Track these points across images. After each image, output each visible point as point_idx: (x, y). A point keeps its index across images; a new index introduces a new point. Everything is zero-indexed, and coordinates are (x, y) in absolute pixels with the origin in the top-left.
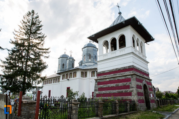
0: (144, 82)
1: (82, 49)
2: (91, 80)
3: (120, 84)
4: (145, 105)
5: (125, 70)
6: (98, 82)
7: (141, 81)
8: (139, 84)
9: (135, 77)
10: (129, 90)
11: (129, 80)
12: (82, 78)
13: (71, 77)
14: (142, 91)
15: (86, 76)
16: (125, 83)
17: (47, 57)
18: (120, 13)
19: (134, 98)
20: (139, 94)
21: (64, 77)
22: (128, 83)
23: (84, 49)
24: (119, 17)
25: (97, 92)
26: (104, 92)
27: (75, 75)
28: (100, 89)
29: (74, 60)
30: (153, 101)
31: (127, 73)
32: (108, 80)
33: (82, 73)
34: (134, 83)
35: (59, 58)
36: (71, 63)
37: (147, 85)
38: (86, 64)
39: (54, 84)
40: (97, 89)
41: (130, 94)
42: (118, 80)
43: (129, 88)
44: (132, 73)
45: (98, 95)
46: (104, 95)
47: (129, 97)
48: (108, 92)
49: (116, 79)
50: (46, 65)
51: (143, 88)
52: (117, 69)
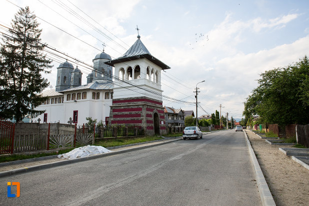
0: (155, 111)
1: (93, 60)
2: (104, 103)
3: (133, 113)
4: (154, 131)
5: (137, 99)
6: (113, 109)
7: (152, 110)
8: (149, 113)
9: (145, 107)
10: (140, 118)
11: (140, 109)
12: (94, 100)
13: (79, 97)
14: (152, 119)
15: (98, 98)
16: (137, 112)
17: (48, 72)
18: (139, 37)
19: (144, 125)
20: (148, 122)
21: (70, 98)
22: (139, 112)
23: (95, 61)
24: (138, 41)
25: (112, 119)
26: (118, 119)
27: (85, 97)
28: (115, 116)
29: (81, 74)
30: (163, 128)
31: (140, 103)
32: (122, 108)
33: (94, 94)
34: (144, 112)
35: (58, 68)
36: (78, 78)
37: (158, 114)
38: (98, 81)
39: (52, 105)
40: (112, 115)
41: (140, 122)
42: (132, 108)
43: (140, 117)
44: (143, 104)
45: (113, 122)
46: (119, 122)
47: (140, 124)
48: (122, 119)
49: (130, 107)
50: (47, 83)
51: (153, 116)
52: (131, 98)
